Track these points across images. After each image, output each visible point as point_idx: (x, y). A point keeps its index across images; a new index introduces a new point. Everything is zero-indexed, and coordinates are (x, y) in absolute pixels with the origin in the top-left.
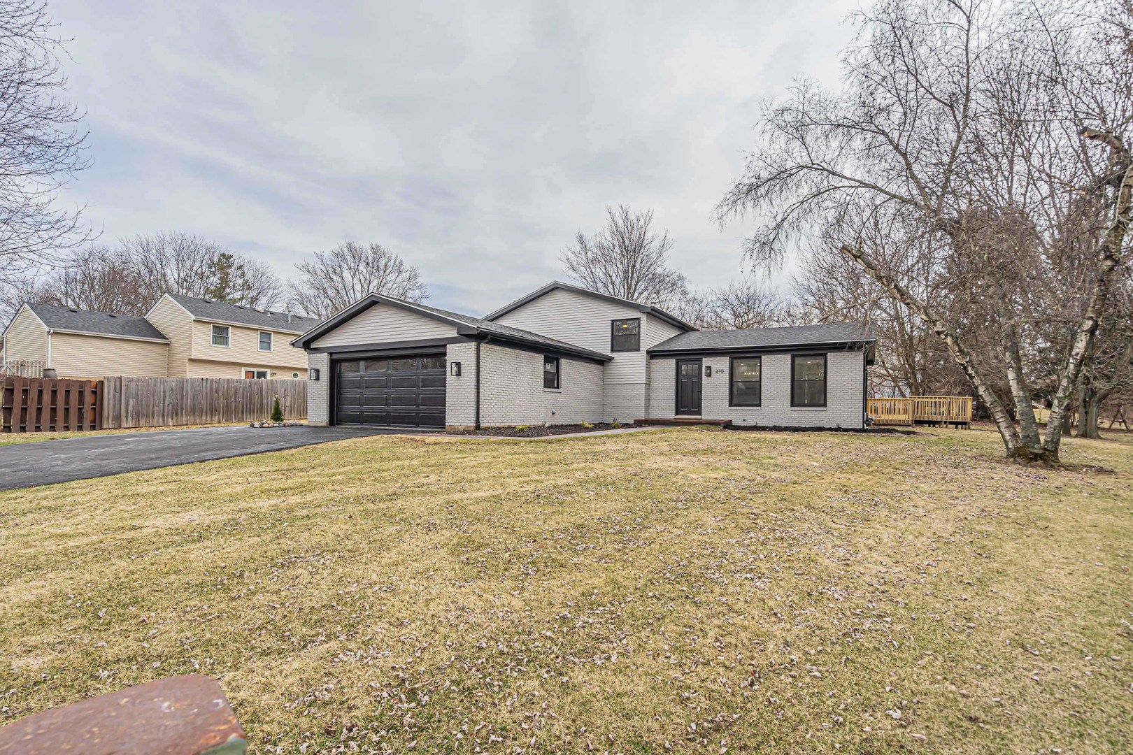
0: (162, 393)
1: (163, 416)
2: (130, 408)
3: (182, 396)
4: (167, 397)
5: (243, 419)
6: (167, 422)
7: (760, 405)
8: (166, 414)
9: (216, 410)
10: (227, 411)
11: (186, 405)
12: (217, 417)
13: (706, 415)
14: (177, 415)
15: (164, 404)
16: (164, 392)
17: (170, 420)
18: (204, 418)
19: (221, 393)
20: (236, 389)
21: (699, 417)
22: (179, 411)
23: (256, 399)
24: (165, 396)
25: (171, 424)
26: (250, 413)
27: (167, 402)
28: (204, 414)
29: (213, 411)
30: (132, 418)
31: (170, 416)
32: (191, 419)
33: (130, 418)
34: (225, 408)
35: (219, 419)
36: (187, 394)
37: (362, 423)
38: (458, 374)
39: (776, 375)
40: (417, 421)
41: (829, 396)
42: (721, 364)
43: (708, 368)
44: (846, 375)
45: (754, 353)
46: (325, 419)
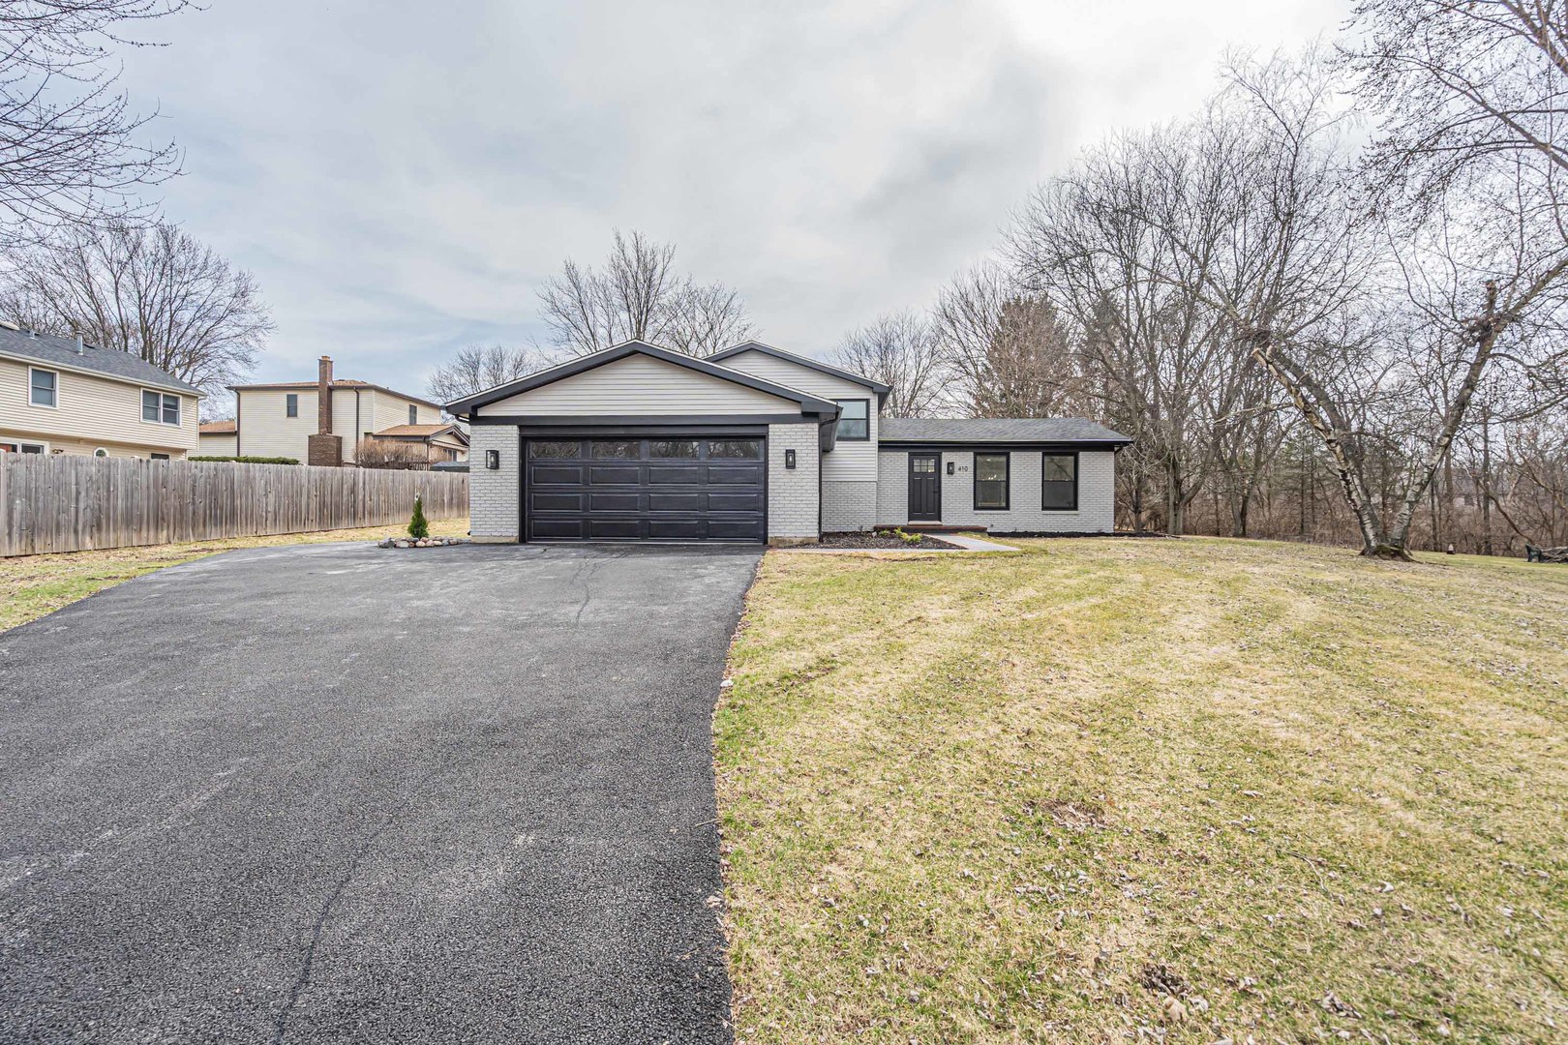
0: (73, 487)
1: (76, 531)
2: (16, 515)
3: (109, 491)
4: (83, 494)
5: (205, 536)
6: (84, 544)
7: (1007, 508)
8: (80, 527)
9: (163, 519)
10: (181, 521)
11: (115, 510)
12: (165, 532)
13: (947, 521)
14: (99, 529)
15: (77, 509)
16: (77, 484)
17: (88, 539)
18: (144, 534)
19: (171, 487)
20: (195, 481)
21: (938, 523)
22: (104, 521)
23: (225, 500)
24: (78, 493)
25: (89, 546)
26: (216, 525)
27: (82, 506)
28: (145, 526)
29: (159, 521)
30: (21, 535)
31: (88, 530)
32: (123, 536)
33: (16, 537)
34: (178, 516)
35: (168, 535)
36: (116, 487)
37: (586, 537)
38: (791, 466)
39: (1026, 474)
40: (703, 532)
41: (1081, 498)
42: (964, 460)
43: (950, 464)
44: (1097, 476)
45: (1003, 449)
46: (513, 532)
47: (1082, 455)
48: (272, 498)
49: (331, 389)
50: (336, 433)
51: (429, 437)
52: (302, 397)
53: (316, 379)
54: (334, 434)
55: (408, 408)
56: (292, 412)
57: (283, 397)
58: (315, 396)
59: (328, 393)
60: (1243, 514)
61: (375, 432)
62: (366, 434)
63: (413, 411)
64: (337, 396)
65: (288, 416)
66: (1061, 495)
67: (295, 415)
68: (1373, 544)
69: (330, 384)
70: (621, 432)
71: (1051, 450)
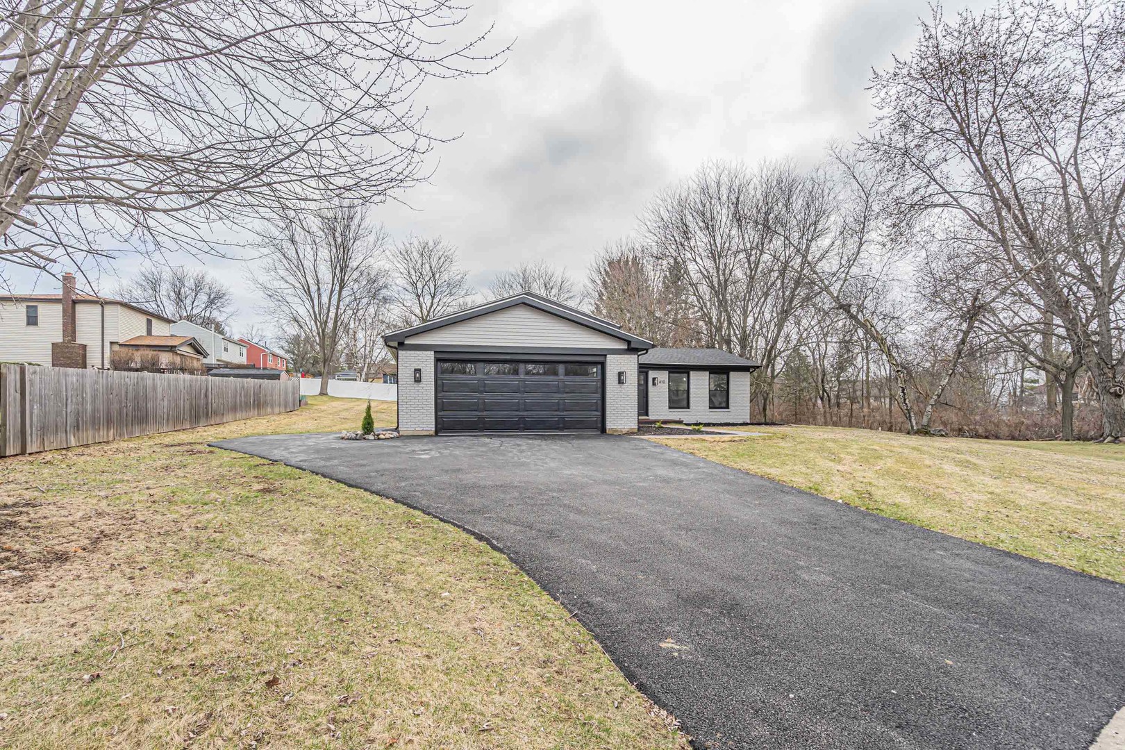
1: (66, 430)
4: (69, 400)
6: (70, 442)
7: (689, 407)
8: (68, 428)
9: (111, 420)
10: (120, 421)
11: (86, 413)
12: (112, 431)
13: (652, 416)
14: (78, 430)
21: (647, 417)
32: (90, 434)
34: (119, 418)
35: (114, 434)
36: (86, 394)
37: (482, 429)
38: (620, 382)
39: (700, 385)
40: (561, 426)
41: (731, 401)
42: (663, 376)
43: (654, 379)
44: (740, 386)
45: (685, 370)
46: (430, 427)
47: (732, 374)
48: (166, 403)
49: (74, 302)
50: (79, 340)
51: (175, 347)
52: (42, 309)
53: (59, 292)
54: (78, 342)
55: (145, 320)
56: (32, 320)
57: (22, 308)
58: (58, 308)
59: (71, 304)
60: (764, 409)
61: (121, 342)
62: (111, 343)
63: (149, 323)
64: (80, 309)
65: (28, 324)
66: (720, 399)
67: (36, 323)
68: (915, 428)
69: (74, 297)
70: (508, 357)
71: (714, 370)
